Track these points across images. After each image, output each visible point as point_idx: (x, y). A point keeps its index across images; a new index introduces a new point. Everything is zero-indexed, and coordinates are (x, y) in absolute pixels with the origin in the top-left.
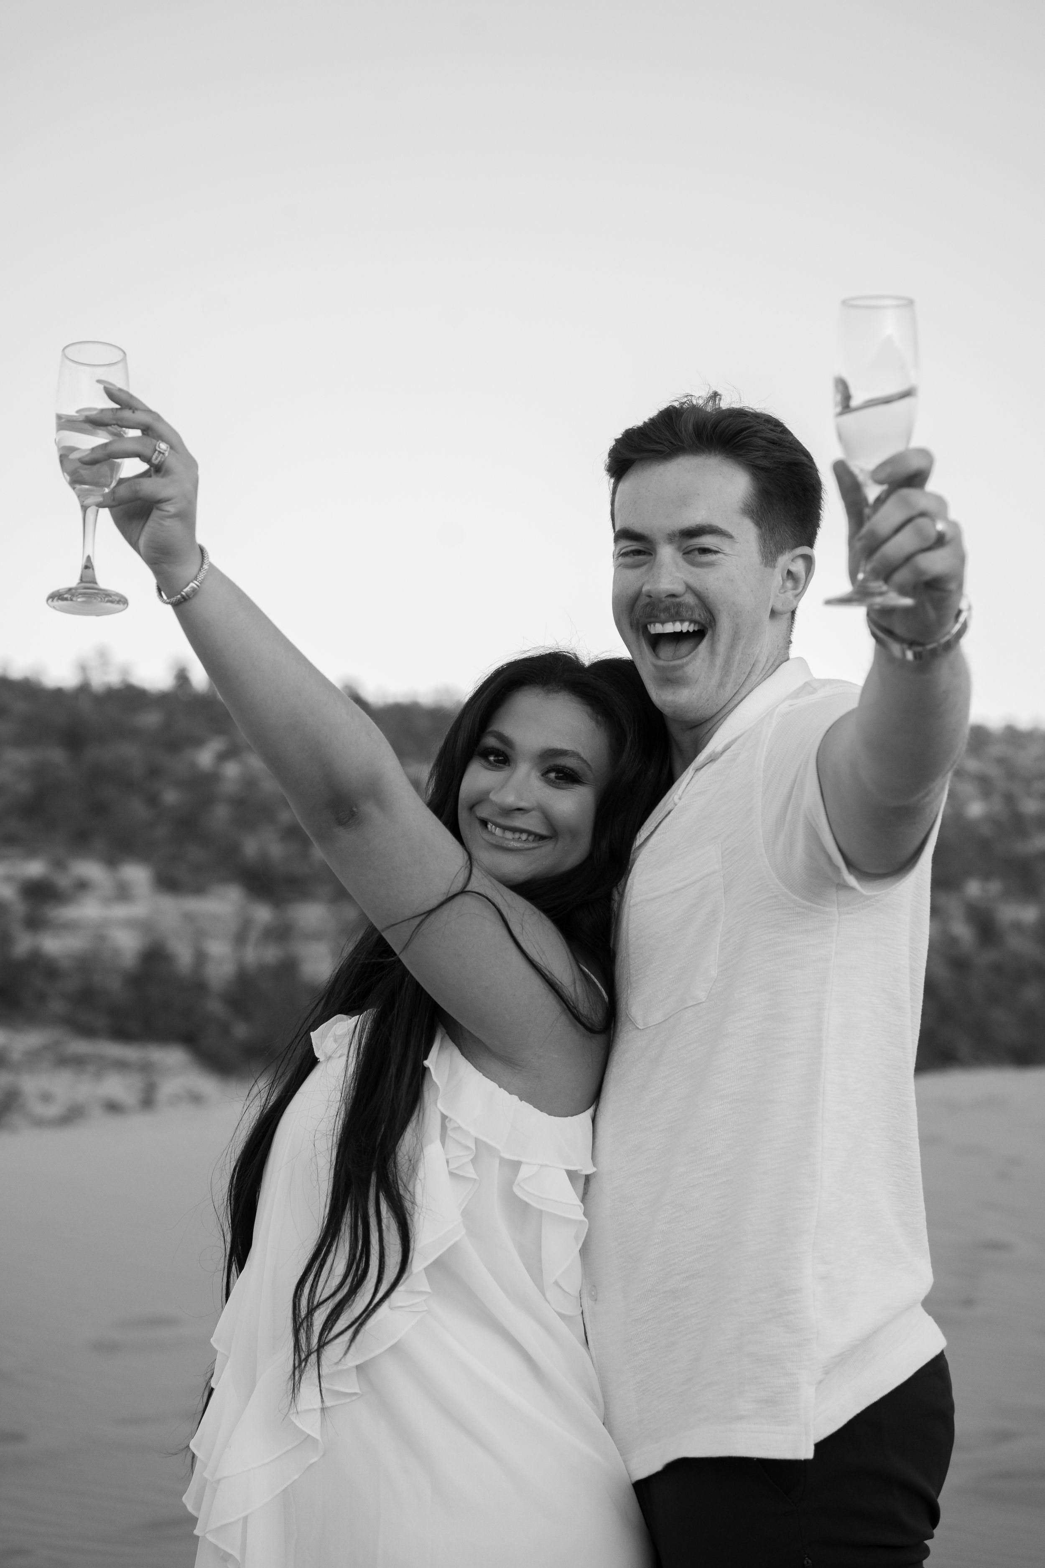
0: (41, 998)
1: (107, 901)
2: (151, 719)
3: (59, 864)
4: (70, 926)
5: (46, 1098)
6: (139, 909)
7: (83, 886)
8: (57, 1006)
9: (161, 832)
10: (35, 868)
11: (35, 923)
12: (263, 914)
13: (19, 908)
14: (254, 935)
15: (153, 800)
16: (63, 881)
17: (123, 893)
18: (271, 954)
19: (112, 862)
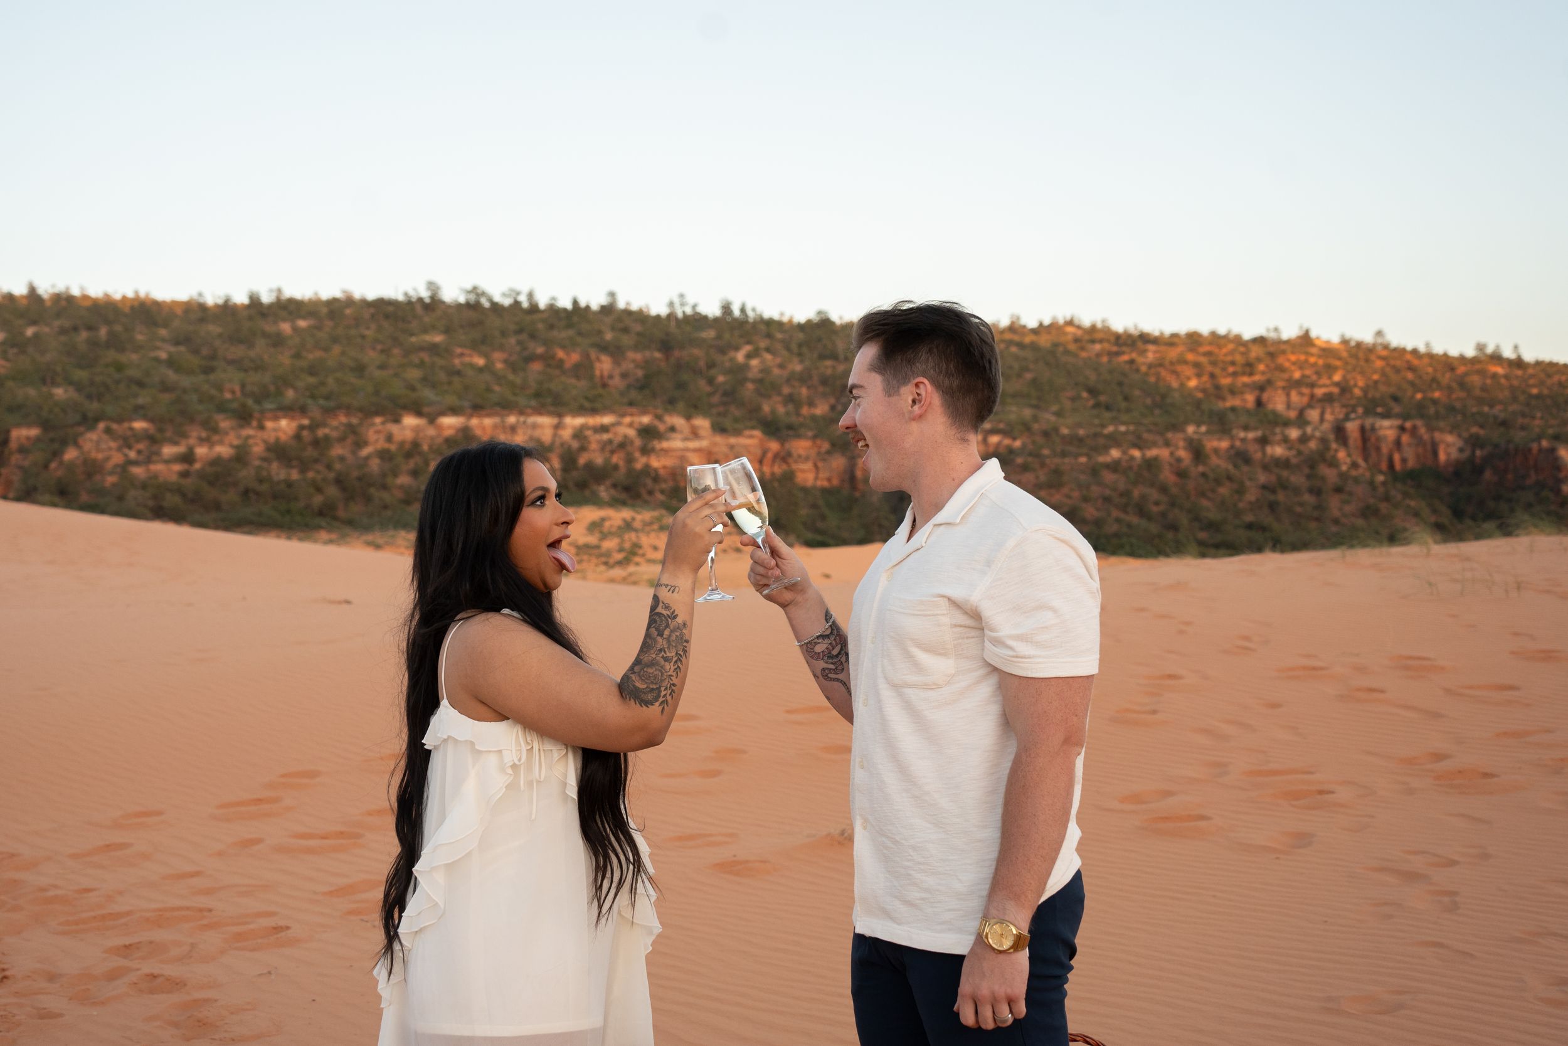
0: (650, 493)
1: (686, 439)
2: (709, 334)
3: (659, 418)
4: (666, 451)
5: (655, 548)
6: (704, 443)
7: (673, 429)
8: (660, 497)
9: (716, 399)
10: (646, 420)
11: (646, 451)
12: (774, 446)
13: (638, 442)
14: (770, 455)
15: (711, 381)
16: (662, 427)
17: (695, 434)
18: (778, 469)
19: (688, 418)
